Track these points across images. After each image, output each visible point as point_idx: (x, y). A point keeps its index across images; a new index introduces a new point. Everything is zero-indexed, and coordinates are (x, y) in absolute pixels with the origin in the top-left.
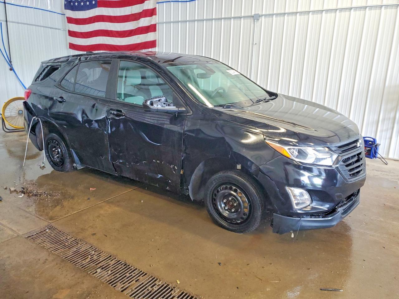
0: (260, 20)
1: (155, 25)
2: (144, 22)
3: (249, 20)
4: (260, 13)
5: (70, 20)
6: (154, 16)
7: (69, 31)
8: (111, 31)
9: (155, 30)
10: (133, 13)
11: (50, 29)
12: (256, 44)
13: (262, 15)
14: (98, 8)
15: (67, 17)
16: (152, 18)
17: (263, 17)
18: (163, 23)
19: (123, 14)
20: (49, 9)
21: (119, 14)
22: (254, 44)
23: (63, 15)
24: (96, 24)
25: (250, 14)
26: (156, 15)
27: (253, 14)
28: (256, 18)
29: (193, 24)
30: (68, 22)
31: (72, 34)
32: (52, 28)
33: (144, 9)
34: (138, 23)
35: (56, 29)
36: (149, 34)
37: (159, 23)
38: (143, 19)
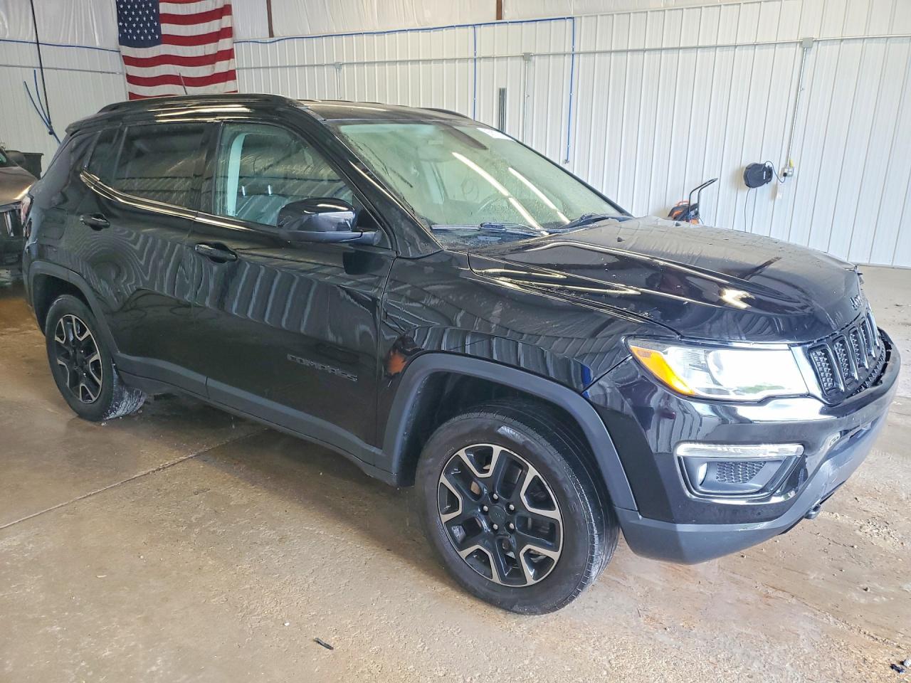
0: (343, 68)
1: (234, 71)
2: (221, 67)
3: (333, 69)
4: (342, 61)
5: (128, 60)
6: (232, 60)
7: (128, 76)
9: (234, 78)
10: (207, 54)
11: (100, 73)
13: (343, 64)
14: (162, 45)
15: (124, 56)
16: (230, 62)
17: (345, 66)
18: (243, 69)
19: (194, 54)
20: (98, 44)
21: (191, 55)
23: (118, 53)
24: (162, 66)
26: (233, 58)
27: (335, 62)
28: (338, 66)
30: (125, 63)
31: (132, 79)
32: (103, 72)
33: (220, 49)
34: (214, 68)
35: (109, 73)
36: (228, 82)
37: (238, 69)
38: (218, 63)
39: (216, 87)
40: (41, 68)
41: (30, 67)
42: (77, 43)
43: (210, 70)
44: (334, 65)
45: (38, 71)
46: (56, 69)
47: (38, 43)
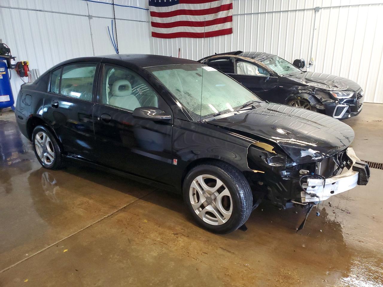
0: (320, 10)
1: (232, 16)
2: (222, 14)
3: (311, 12)
4: (320, 6)
5: (153, 14)
6: (231, 10)
7: (152, 23)
8: (192, 22)
9: (231, 20)
10: (212, 7)
11: (139, 22)
12: (316, 29)
14: (179, 4)
15: (151, 12)
16: (229, 11)
17: (322, 9)
18: (238, 15)
19: (202, 8)
20: (138, 6)
21: (199, 9)
22: (315, 29)
23: (147, 10)
24: (178, 16)
25: (312, 7)
27: (314, 7)
28: (316, 10)
29: (257, 16)
30: (151, 16)
31: (154, 25)
32: (141, 21)
34: (217, 16)
36: (226, 23)
37: (234, 15)
38: (221, 12)
39: (217, 26)
40: (115, 19)
41: (109, 18)
42: (129, 5)
43: (212, 17)
44: (313, 9)
45: (113, 20)
46: (121, 19)
47: (113, 4)
